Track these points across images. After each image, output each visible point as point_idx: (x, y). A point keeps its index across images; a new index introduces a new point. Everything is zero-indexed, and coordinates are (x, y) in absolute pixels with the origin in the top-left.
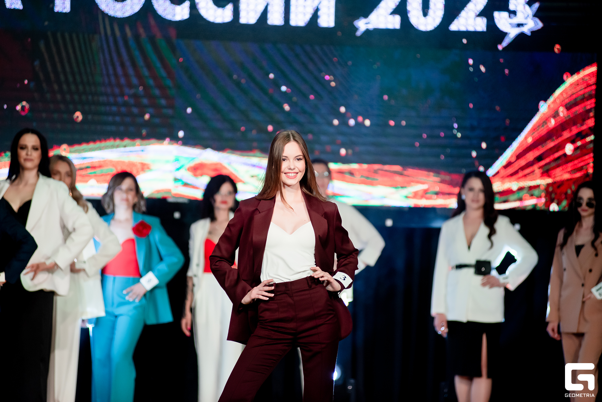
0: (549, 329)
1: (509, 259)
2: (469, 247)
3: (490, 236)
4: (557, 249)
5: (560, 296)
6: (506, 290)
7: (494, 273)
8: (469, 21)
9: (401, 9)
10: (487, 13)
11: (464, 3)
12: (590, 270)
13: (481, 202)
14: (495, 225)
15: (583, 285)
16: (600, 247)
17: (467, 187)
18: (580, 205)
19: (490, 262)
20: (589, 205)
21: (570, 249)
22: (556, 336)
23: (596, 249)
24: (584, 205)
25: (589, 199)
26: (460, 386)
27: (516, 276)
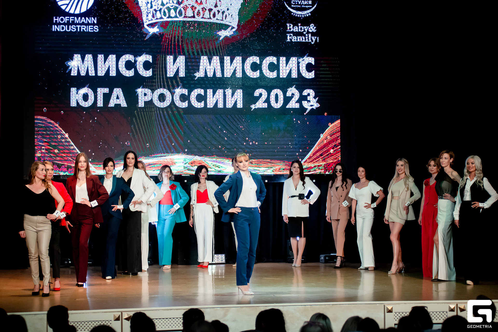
0: (327, 219)
1: (310, 193)
2: (296, 189)
3: (303, 185)
4: (329, 189)
5: (331, 206)
6: (310, 204)
7: (305, 198)
8: (293, 104)
9: (268, 101)
10: (299, 101)
11: (291, 98)
12: (341, 196)
13: (299, 172)
14: (305, 180)
15: (339, 202)
16: (345, 187)
17: (293, 166)
18: (337, 172)
19: (304, 194)
20: (340, 172)
21: (334, 188)
22: (329, 221)
23: (343, 188)
24: (338, 172)
25: (340, 169)
26: (293, 241)
27: (313, 199)
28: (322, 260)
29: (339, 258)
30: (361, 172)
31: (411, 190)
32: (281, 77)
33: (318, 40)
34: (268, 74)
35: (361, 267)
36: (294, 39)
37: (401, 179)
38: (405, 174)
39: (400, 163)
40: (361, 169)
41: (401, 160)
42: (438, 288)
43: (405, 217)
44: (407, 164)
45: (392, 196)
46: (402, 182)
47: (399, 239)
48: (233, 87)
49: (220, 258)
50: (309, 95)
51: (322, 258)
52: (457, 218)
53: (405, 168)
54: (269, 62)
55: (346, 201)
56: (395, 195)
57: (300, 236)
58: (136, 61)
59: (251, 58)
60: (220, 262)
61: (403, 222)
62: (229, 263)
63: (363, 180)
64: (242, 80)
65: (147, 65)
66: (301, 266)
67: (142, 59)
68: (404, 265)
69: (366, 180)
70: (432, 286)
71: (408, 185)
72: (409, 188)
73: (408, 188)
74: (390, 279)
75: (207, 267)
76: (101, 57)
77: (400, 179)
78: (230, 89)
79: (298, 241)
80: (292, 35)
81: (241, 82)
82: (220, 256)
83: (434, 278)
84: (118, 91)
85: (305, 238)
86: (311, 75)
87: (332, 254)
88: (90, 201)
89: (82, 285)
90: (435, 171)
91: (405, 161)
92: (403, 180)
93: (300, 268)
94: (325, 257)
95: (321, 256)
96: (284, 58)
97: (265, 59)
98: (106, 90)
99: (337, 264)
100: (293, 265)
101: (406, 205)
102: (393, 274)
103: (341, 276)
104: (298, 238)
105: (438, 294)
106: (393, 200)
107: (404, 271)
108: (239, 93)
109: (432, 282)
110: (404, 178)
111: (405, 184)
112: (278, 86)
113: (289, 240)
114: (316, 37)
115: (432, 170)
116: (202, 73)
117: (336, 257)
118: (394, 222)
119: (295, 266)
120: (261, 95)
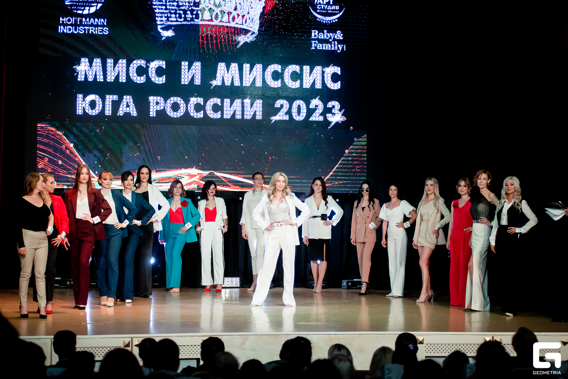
0: (352, 241)
2: (318, 209)
3: (326, 204)
4: (354, 209)
5: (356, 228)
7: (328, 219)
8: (316, 117)
9: (289, 113)
10: (323, 114)
11: (314, 110)
12: (368, 217)
13: (321, 190)
14: (327, 200)
15: (365, 223)
16: (372, 208)
17: (315, 184)
18: (363, 191)
19: (326, 215)
20: (367, 191)
21: (360, 208)
22: (354, 244)
23: (370, 208)
24: (365, 191)
25: (367, 188)
26: (313, 265)
27: (336, 220)
28: (344, 286)
29: (364, 284)
30: (393, 190)
31: (441, 213)
32: (304, 87)
33: (345, 48)
34: (290, 84)
35: (390, 295)
36: (320, 47)
37: (431, 200)
38: (435, 194)
39: (429, 182)
40: (393, 188)
41: (430, 179)
42: (470, 319)
43: (434, 241)
44: (437, 184)
45: (421, 219)
46: (431, 203)
47: (428, 265)
48: (252, 97)
49: (234, 281)
50: (334, 107)
51: (345, 284)
52: (493, 243)
53: (434, 188)
54: (292, 71)
55: (373, 223)
56: (425, 218)
57: (322, 260)
58: (148, 67)
59: (272, 66)
60: (235, 286)
61: (433, 247)
62: (244, 287)
63: (394, 199)
64: (262, 90)
65: (159, 72)
66: (322, 292)
67: (154, 65)
68: (433, 293)
69: (398, 199)
70: (465, 316)
71: (439, 207)
72: (440, 211)
73: (438, 210)
74: (418, 308)
75: (220, 291)
76: (110, 62)
77: (429, 199)
78: (249, 99)
79: (318, 265)
80: (317, 42)
81: (261, 91)
82: (234, 280)
83: (466, 308)
84: (128, 99)
85: (326, 262)
86: (337, 86)
87: (355, 280)
88: (93, 216)
89: (84, 308)
90: (465, 192)
91: (435, 180)
92: (432, 201)
93: (320, 294)
94: (348, 283)
95: (343, 281)
96: (308, 67)
97: (287, 67)
98: (115, 97)
99: (362, 290)
100: (314, 290)
101: (436, 228)
102: (421, 302)
103: (367, 304)
104: (319, 262)
105: (471, 325)
106: (422, 223)
107: (433, 299)
108: (259, 104)
109: (464, 312)
110: (434, 199)
111: (435, 205)
112: (300, 97)
113: (309, 264)
114: (342, 45)
115: (463, 190)
116: (219, 81)
117: (360, 283)
118: (423, 247)
119: (315, 292)
120: (282, 106)
